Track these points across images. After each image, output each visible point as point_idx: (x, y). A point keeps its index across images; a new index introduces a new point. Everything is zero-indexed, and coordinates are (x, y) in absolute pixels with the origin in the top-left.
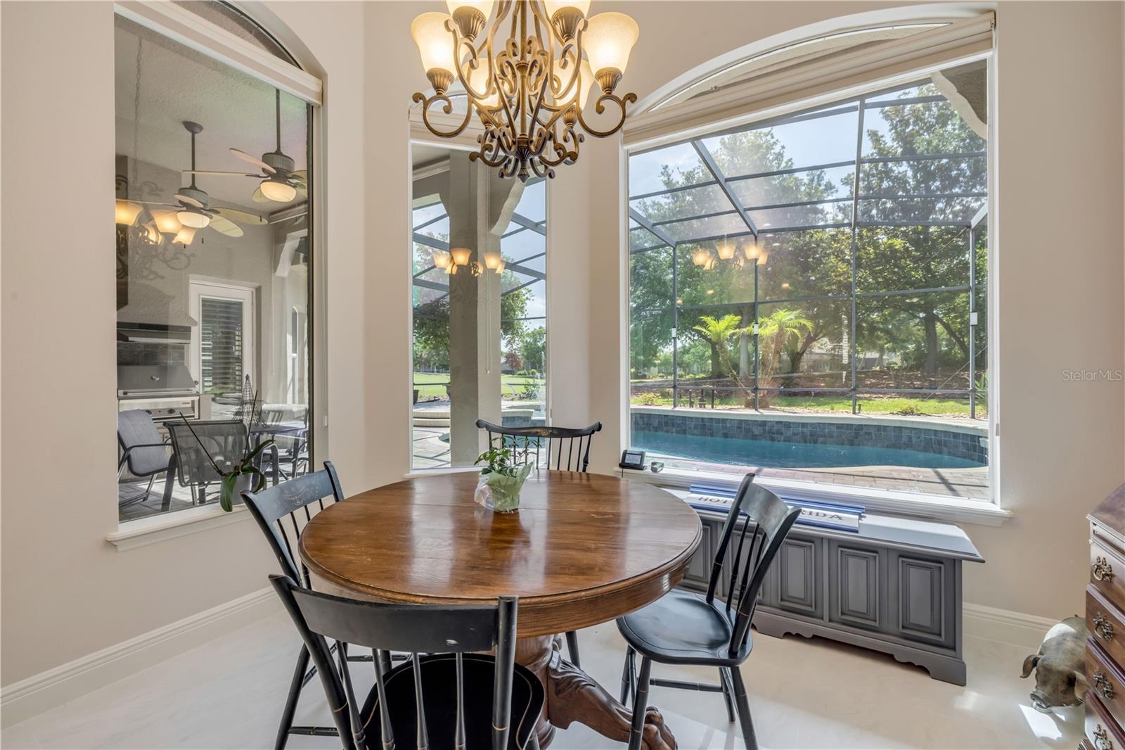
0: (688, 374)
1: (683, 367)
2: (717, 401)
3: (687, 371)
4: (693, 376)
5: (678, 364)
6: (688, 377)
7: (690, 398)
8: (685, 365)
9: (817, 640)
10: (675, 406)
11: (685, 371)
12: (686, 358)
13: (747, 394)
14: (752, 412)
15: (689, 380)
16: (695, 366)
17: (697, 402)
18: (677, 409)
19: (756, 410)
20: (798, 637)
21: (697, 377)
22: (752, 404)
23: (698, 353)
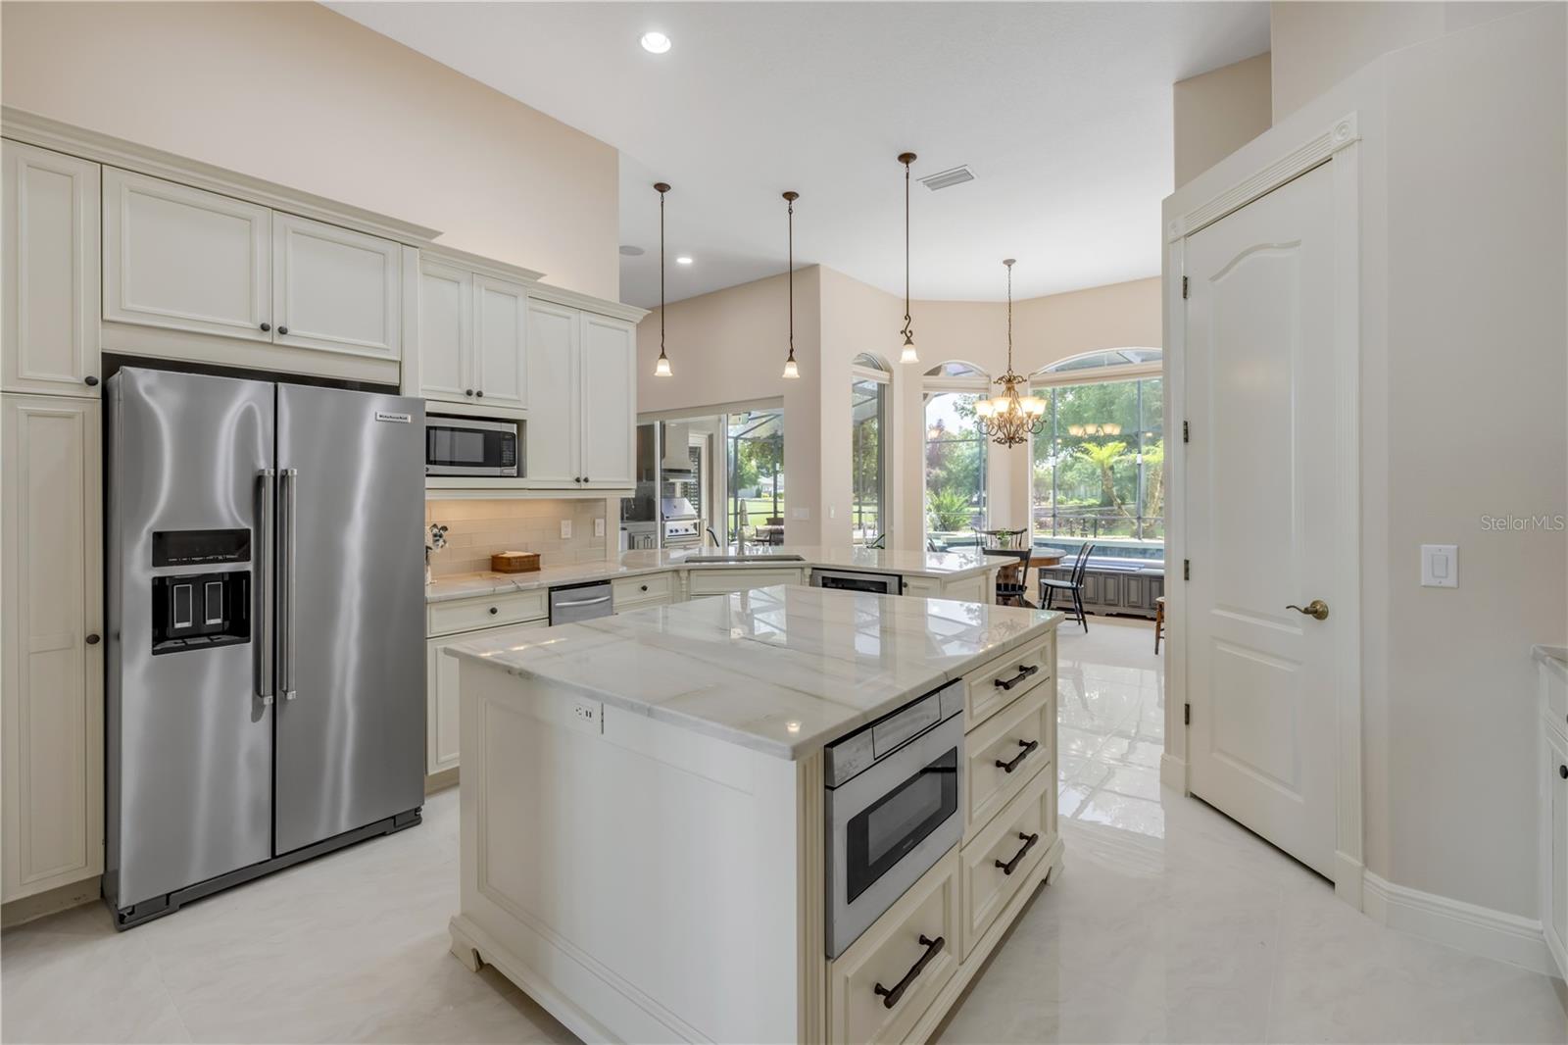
0: (1071, 499)
1: (1064, 489)
2: (1100, 531)
3: (1070, 496)
4: (1078, 502)
5: (1058, 486)
6: (1071, 503)
7: (1071, 529)
8: (1067, 487)
9: (1119, 615)
10: (1054, 535)
11: (1066, 495)
12: (1069, 476)
13: (1133, 523)
14: (1136, 540)
15: (1071, 508)
16: (1082, 489)
17: (1078, 532)
18: (1057, 537)
19: (1140, 539)
20: (1111, 615)
21: (1085, 503)
22: (1136, 534)
23: (1086, 469)
